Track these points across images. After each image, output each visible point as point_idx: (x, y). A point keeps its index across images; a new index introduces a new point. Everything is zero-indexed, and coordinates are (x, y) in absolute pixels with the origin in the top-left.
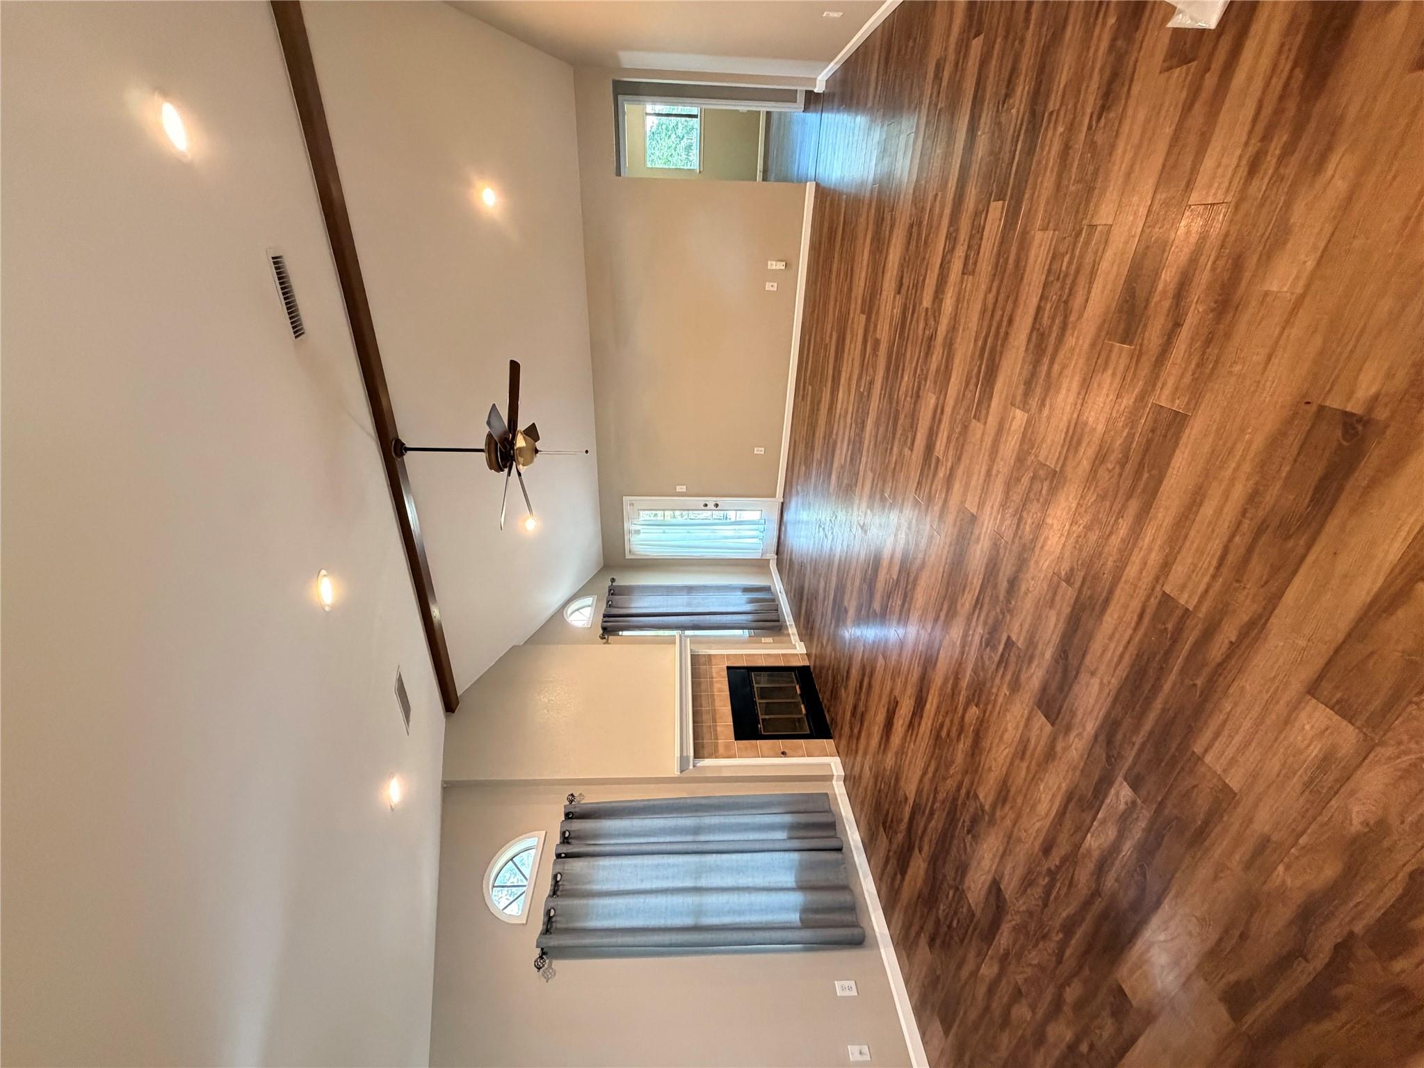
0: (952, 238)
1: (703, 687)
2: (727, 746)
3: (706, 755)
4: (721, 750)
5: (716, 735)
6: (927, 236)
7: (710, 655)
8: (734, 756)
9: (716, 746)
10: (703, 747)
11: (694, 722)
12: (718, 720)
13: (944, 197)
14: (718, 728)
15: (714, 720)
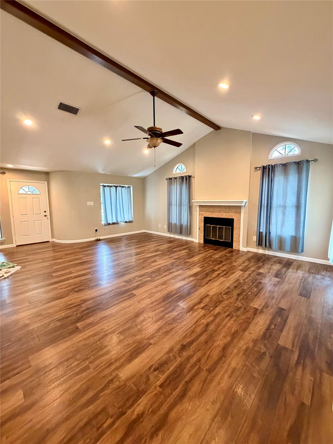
0: (68, 279)
1: (224, 209)
2: (202, 214)
3: (200, 208)
4: (201, 213)
5: (206, 212)
6: (74, 285)
7: (241, 213)
8: (199, 216)
9: (203, 211)
10: (202, 208)
11: (210, 206)
12: (210, 213)
13: (59, 286)
14: (208, 213)
15: (210, 212)
